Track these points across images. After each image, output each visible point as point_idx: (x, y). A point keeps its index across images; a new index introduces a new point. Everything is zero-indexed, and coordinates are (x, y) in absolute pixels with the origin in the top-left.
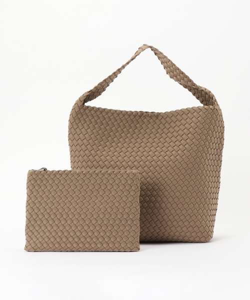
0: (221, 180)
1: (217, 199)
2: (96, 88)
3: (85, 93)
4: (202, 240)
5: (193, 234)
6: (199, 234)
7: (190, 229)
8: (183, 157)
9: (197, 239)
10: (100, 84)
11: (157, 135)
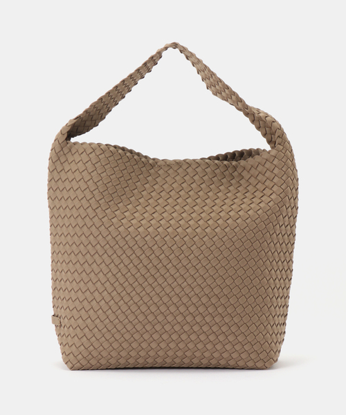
0: (295, 266)
1: (288, 297)
2: (86, 111)
3: (70, 121)
4: (259, 365)
5: (244, 356)
6: (253, 356)
7: (238, 347)
8: (226, 230)
9: (250, 364)
10: (94, 106)
11: (182, 193)
